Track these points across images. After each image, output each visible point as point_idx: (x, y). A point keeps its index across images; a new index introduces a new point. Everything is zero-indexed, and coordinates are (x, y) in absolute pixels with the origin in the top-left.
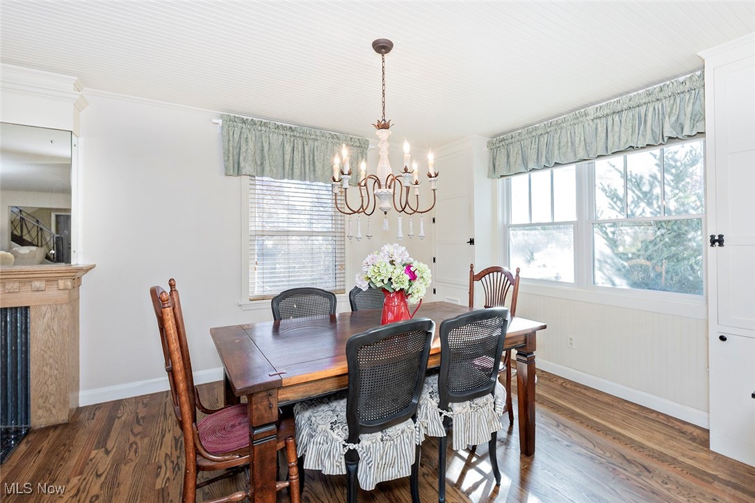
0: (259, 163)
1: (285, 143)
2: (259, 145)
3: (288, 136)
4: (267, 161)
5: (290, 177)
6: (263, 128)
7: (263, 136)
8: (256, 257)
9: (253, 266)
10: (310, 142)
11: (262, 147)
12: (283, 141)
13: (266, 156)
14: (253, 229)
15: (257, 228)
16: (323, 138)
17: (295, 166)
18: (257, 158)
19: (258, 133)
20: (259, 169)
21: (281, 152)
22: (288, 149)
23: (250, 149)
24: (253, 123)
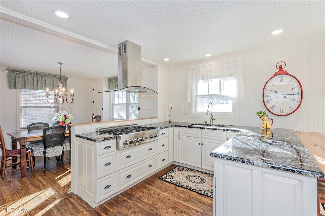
0: (24, 85)
1: (34, 78)
2: (24, 79)
3: (35, 76)
4: (27, 84)
5: (36, 89)
6: (25, 73)
7: (25, 76)
8: (23, 115)
9: (21, 118)
10: (45, 78)
11: (25, 79)
12: (33, 77)
13: (27, 83)
14: (21, 106)
15: (23, 106)
16: (49, 77)
17: (38, 85)
18: (23, 83)
19: (23, 75)
20: (23, 86)
21: (33, 81)
22: (35, 80)
23: (20, 80)
24: (21, 72)
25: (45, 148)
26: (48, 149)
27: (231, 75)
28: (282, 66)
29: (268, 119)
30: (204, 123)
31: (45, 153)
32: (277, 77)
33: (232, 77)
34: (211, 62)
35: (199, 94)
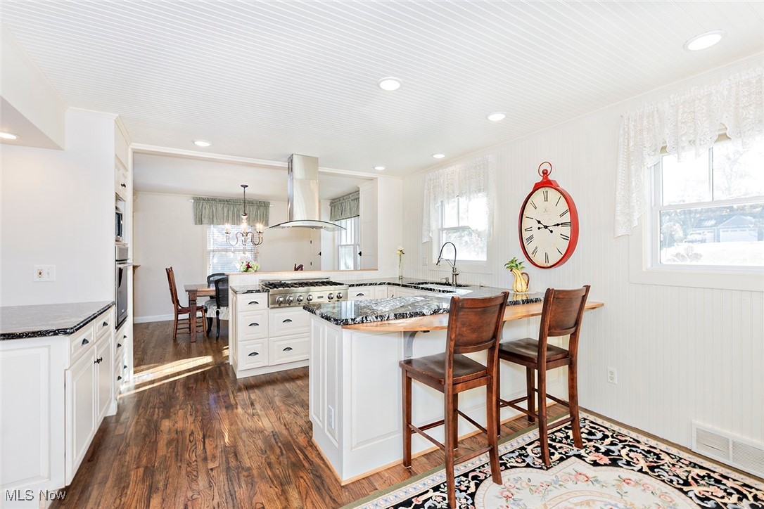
0: (211, 218)
2: (211, 210)
3: (226, 204)
4: (215, 217)
6: (213, 202)
7: (213, 205)
11: (213, 210)
12: (223, 207)
13: (215, 215)
14: (209, 249)
15: (211, 249)
18: (210, 216)
19: (211, 204)
20: (211, 221)
21: (222, 212)
22: (226, 210)
23: (206, 212)
24: (208, 200)
25: (219, 308)
26: (222, 308)
27: (480, 191)
28: (547, 171)
29: (522, 274)
30: (444, 281)
31: (218, 313)
32: (540, 192)
33: (480, 194)
34: (453, 167)
35: (446, 226)
